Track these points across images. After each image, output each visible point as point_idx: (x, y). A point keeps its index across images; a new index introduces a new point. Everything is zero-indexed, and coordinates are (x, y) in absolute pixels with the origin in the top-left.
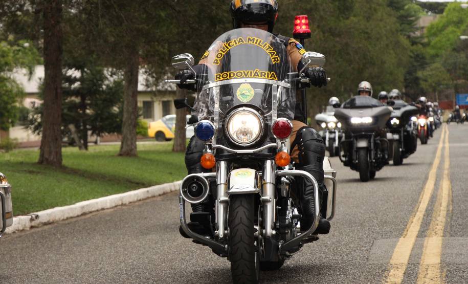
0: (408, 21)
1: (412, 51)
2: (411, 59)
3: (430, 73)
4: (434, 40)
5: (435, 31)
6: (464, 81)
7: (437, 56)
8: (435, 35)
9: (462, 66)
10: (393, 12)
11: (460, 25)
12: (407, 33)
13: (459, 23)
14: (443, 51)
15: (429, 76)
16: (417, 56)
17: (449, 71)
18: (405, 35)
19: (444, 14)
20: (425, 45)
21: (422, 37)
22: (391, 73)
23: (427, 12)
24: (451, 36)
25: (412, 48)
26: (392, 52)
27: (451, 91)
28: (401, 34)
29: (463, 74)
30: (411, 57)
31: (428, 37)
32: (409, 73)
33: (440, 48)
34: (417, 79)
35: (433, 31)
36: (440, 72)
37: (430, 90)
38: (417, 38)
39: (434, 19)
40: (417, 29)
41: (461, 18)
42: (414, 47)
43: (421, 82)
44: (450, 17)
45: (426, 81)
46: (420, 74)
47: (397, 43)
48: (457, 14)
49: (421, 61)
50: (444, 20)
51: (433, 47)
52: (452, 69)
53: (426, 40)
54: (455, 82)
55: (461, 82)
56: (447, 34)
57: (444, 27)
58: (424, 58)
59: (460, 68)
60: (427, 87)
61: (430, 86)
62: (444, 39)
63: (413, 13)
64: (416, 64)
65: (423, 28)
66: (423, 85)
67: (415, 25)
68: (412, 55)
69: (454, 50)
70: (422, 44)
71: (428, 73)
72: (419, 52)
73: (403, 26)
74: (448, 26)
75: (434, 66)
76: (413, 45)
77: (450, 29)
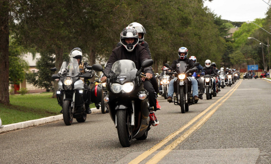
0: (224, 30)
1: (226, 45)
2: (226, 49)
3: (235, 55)
4: (237, 39)
5: (237, 35)
6: (251, 59)
7: (238, 47)
8: (237, 37)
9: (250, 52)
10: (217, 26)
11: (249, 32)
12: (224, 36)
13: (248, 31)
14: (241, 45)
15: (234, 57)
16: (229, 47)
17: (244, 54)
18: (223, 37)
19: (241, 27)
20: (232, 42)
21: (231, 38)
22: (214, 55)
23: (235, 27)
24: (245, 37)
25: (226, 43)
26: (215, 45)
27: (245, 64)
28: (221, 37)
29: (251, 56)
30: (226, 48)
31: (234, 38)
32: (225, 55)
33: (240, 43)
34: (229, 58)
35: (236, 35)
36: (240, 55)
37: (235, 63)
38: (229, 38)
39: (237, 30)
40: (229, 34)
41: (249, 29)
42: (228, 43)
43: (231, 59)
44: (244, 28)
45: (233, 59)
46: (230, 56)
47: (219, 41)
48: (247, 27)
49: (231, 49)
50: (241, 30)
51: (237, 43)
52: (245, 53)
53: (233, 40)
54: (247, 59)
55: (249, 59)
56: (243, 36)
57: (242, 33)
58: (232, 48)
59: (249, 53)
60: (234, 62)
61: (235, 61)
62: (242, 39)
63: (227, 27)
64: (228, 51)
65: (231, 34)
66: (232, 61)
67: (228, 32)
68: (226, 46)
69: (246, 44)
70: (231, 41)
71: (234, 55)
72: (230, 45)
73: (222, 33)
74: (243, 33)
75: (237, 52)
76: (227, 42)
77: (244, 34)
